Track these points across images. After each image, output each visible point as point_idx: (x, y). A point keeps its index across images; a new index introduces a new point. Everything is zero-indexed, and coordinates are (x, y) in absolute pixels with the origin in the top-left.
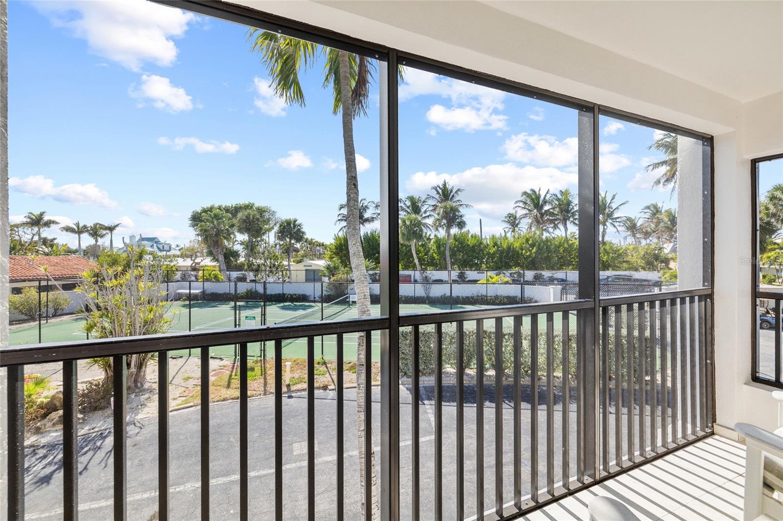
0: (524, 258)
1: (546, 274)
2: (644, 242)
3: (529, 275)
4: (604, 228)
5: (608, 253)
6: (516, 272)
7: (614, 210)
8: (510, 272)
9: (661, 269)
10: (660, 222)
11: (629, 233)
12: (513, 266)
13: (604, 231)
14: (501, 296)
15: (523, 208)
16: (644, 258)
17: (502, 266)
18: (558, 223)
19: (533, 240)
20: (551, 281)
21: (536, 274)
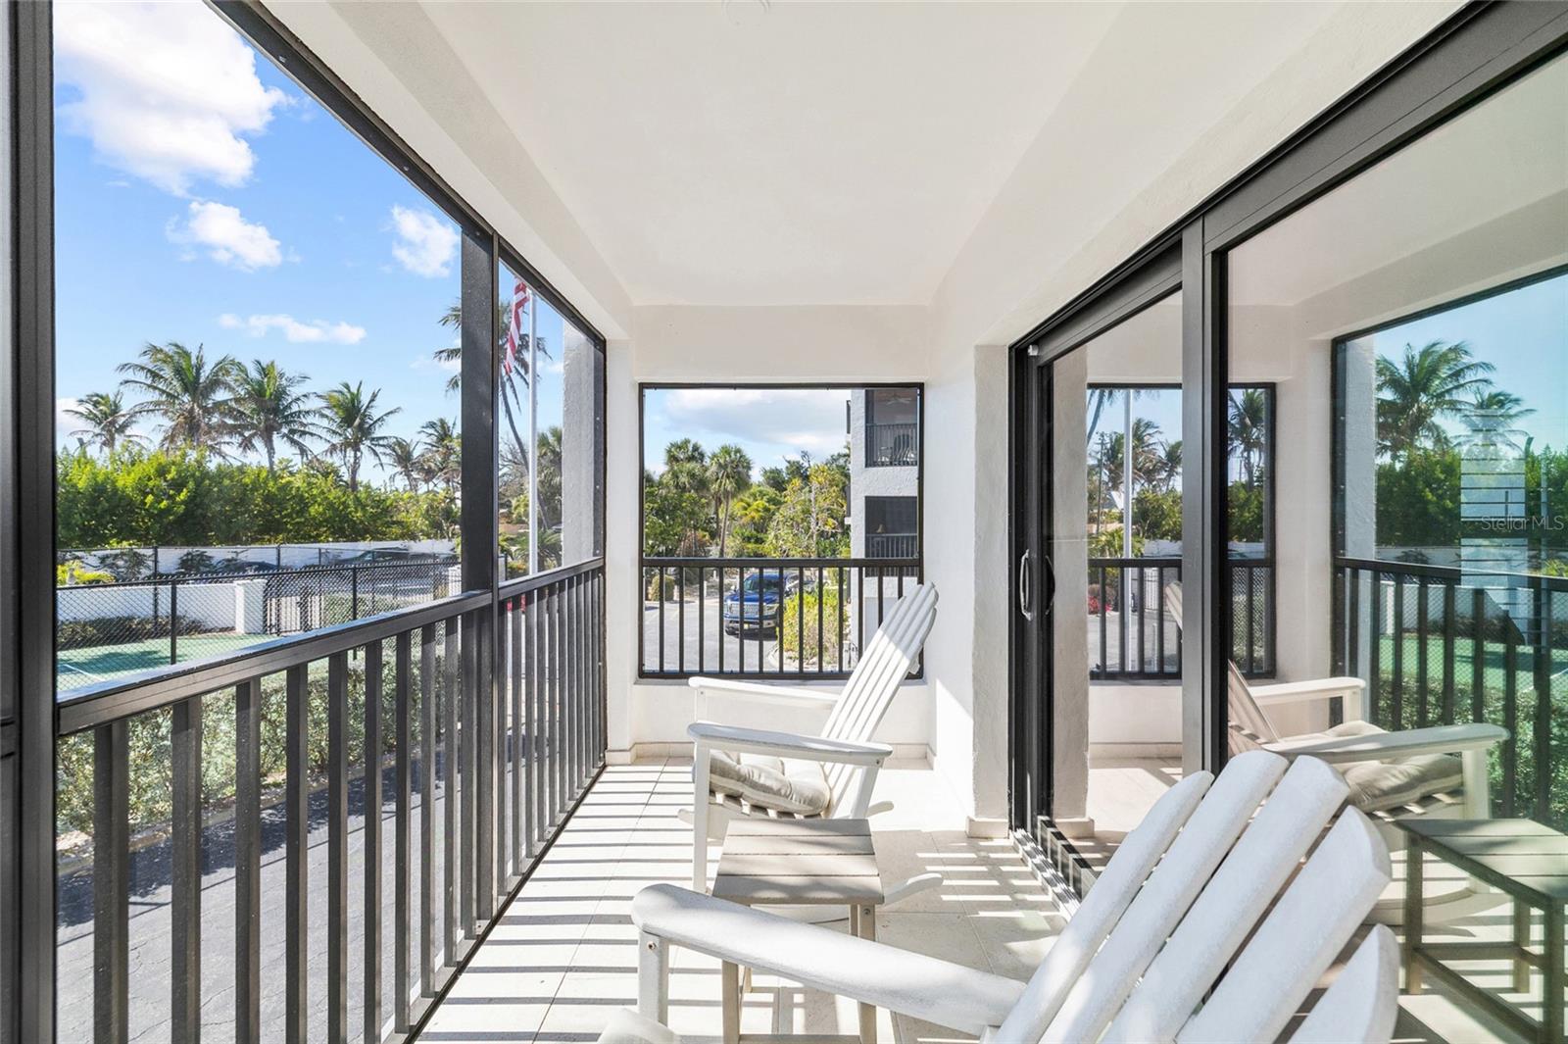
0: (151, 516)
1: (219, 553)
2: (423, 488)
3: (170, 558)
4: (355, 456)
5: (364, 507)
6: (123, 554)
7: (376, 422)
8: (101, 553)
9: (453, 534)
10: (451, 454)
11: (399, 469)
12: (113, 536)
13: (355, 462)
14: (76, 622)
15: (149, 386)
16: (427, 515)
17: (72, 539)
18: (252, 436)
19: (179, 472)
20: (234, 569)
21: (188, 554)
